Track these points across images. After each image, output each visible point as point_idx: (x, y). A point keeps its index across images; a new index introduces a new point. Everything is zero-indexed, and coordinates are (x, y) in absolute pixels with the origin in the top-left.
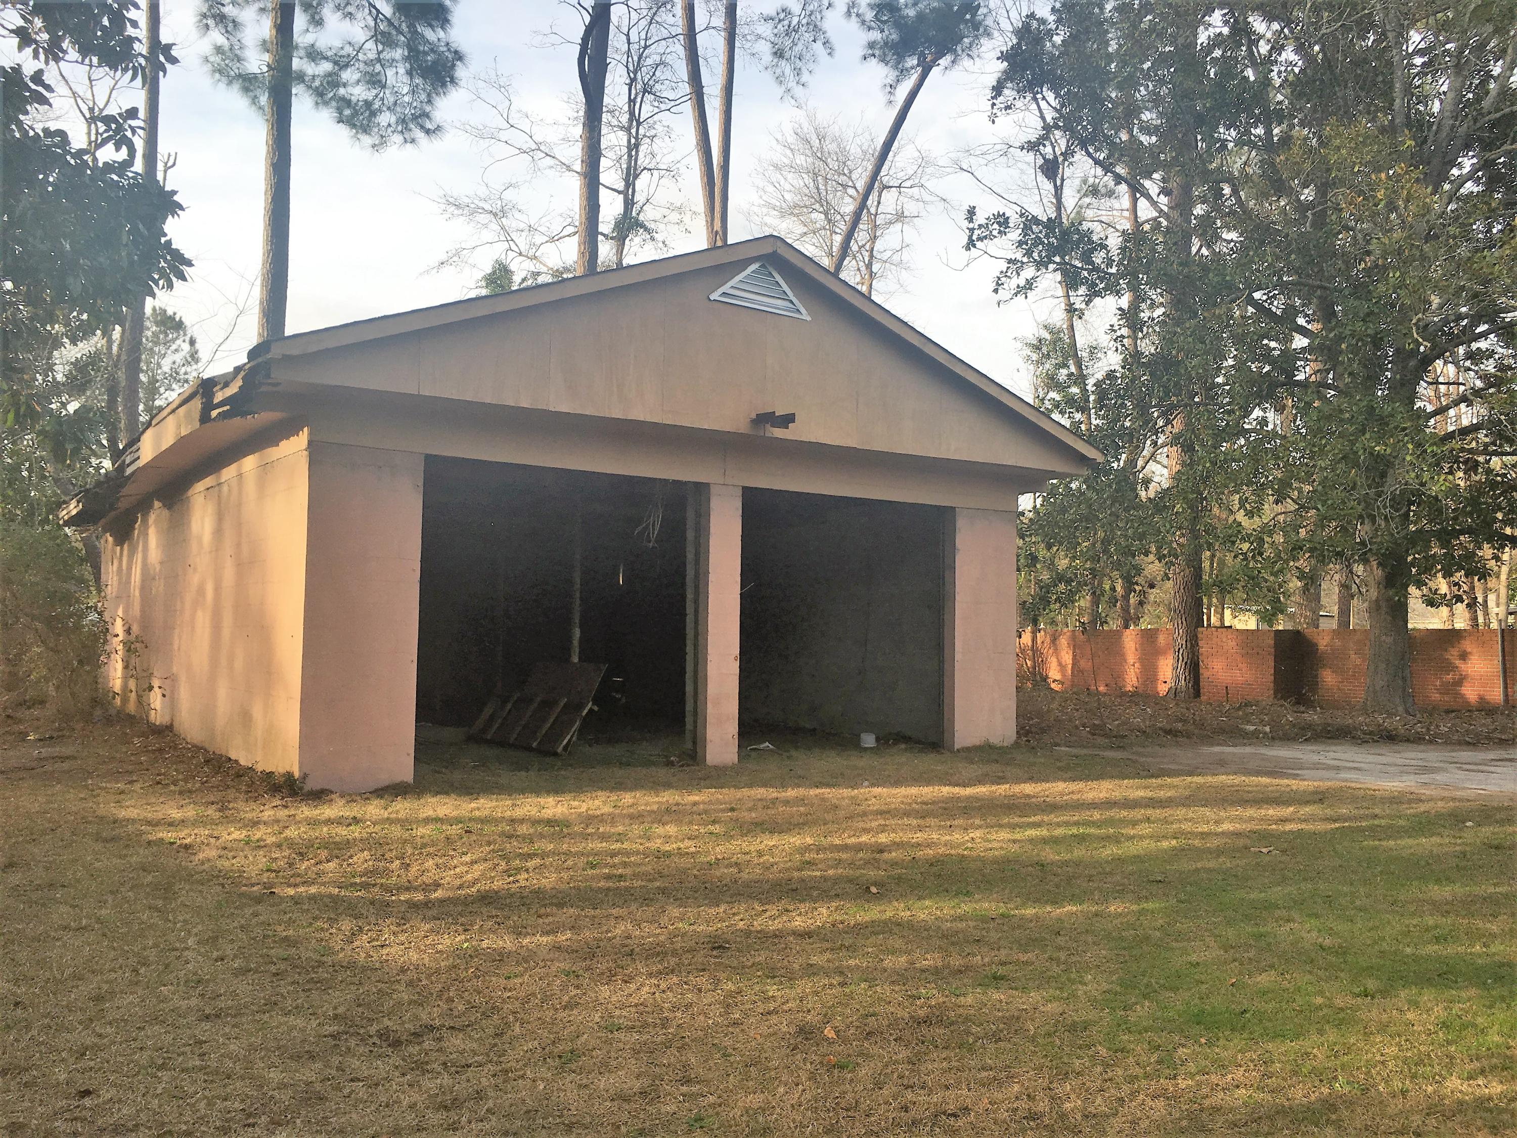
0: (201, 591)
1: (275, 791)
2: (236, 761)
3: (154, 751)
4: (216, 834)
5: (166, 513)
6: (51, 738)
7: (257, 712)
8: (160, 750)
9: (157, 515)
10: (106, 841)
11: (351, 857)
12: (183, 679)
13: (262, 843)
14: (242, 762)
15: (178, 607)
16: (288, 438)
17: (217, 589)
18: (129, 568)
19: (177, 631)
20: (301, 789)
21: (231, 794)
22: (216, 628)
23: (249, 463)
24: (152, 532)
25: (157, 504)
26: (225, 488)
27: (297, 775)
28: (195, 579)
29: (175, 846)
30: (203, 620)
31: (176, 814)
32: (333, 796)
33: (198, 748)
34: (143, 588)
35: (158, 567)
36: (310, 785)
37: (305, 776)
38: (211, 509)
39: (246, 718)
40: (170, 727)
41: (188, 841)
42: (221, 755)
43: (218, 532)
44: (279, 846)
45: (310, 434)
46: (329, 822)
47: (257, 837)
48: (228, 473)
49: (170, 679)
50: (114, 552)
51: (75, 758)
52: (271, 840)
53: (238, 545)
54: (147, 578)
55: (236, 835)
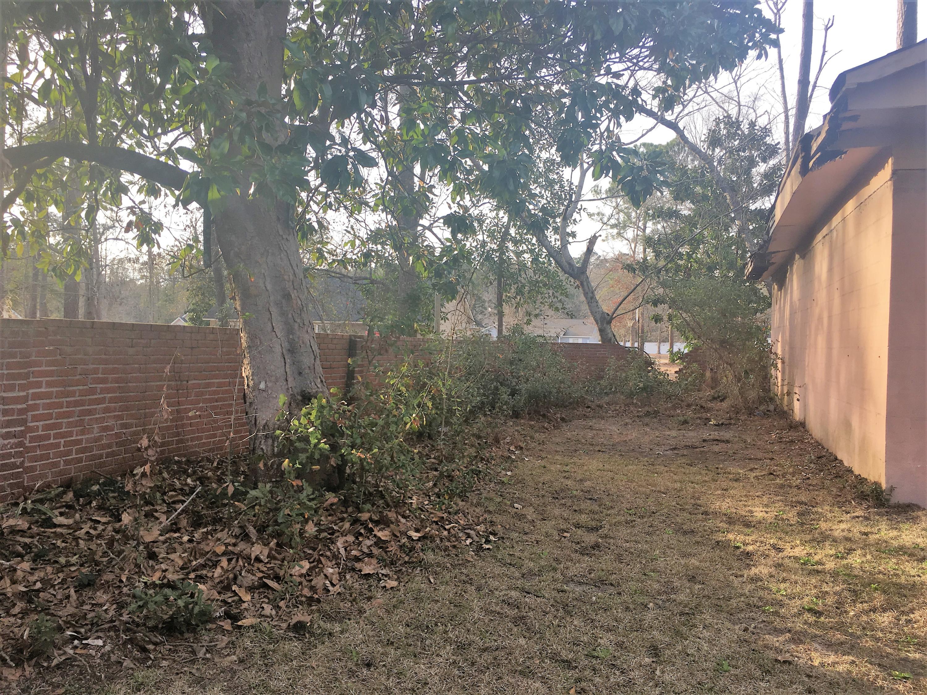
0: (820, 319)
1: (863, 499)
2: (841, 462)
3: (786, 442)
4: (781, 544)
5: (802, 261)
6: (722, 424)
7: (855, 422)
8: (792, 442)
9: (798, 264)
10: (685, 533)
11: (912, 611)
12: (810, 387)
13: (820, 567)
14: (846, 464)
15: (808, 333)
16: (876, 175)
17: (830, 317)
18: (784, 306)
19: (807, 351)
20: (888, 500)
21: (821, 495)
22: (829, 348)
23: (850, 206)
24: (795, 277)
25: (797, 256)
26: (835, 233)
27: (884, 486)
28: (817, 311)
29: (738, 552)
30: (821, 342)
31: (759, 513)
32: (920, 513)
33: (818, 445)
34: (790, 318)
35: (797, 303)
36: (898, 498)
37: (892, 489)
38: (826, 253)
39: (847, 425)
40: (803, 424)
41: (750, 548)
42: (831, 454)
43: (830, 270)
44: (835, 574)
45: (893, 164)
46: (901, 551)
47: (817, 558)
48: (836, 220)
49: (803, 386)
50: (777, 294)
51: (728, 442)
52: (830, 565)
53: (842, 279)
54: (793, 313)
55: (799, 552)
